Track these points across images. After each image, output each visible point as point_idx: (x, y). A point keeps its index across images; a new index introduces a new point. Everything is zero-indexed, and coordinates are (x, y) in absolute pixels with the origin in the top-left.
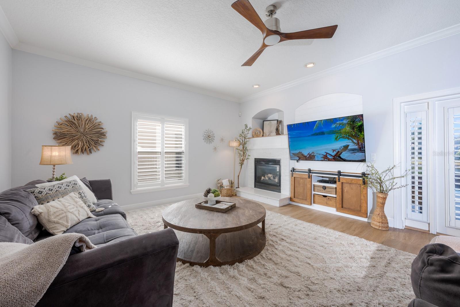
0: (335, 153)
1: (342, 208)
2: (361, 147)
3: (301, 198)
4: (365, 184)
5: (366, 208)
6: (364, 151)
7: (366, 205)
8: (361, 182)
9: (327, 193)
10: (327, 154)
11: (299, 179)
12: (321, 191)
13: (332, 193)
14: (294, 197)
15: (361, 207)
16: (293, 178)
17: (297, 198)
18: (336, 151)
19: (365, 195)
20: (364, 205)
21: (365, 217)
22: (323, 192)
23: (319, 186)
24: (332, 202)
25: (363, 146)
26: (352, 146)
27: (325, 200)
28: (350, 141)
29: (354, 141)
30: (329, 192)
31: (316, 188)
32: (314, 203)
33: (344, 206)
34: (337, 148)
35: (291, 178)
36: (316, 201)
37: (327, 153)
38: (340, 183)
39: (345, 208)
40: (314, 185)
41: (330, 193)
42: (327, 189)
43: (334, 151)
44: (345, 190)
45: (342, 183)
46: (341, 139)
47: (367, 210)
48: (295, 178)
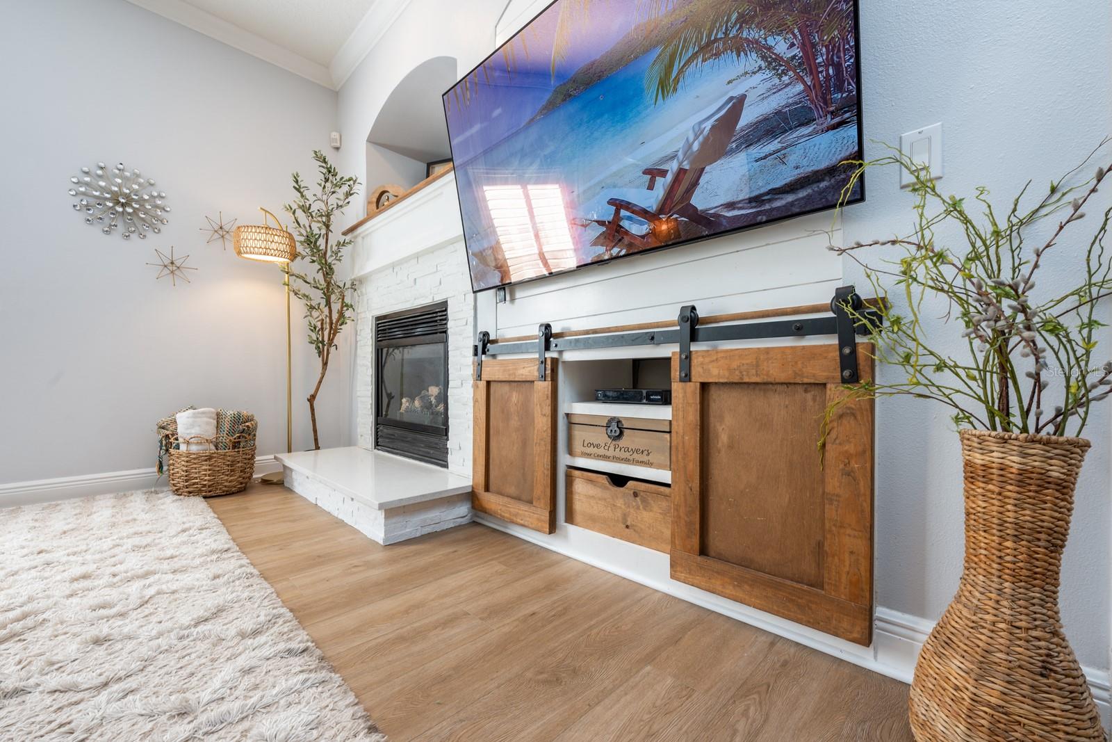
0: (662, 184)
1: (699, 559)
2: (828, 77)
3: (512, 490)
4: (854, 378)
5: (864, 564)
6: (852, 110)
7: (861, 546)
8: (827, 369)
9: (626, 461)
10: (623, 213)
11: (506, 388)
12: (601, 451)
13: (650, 458)
14: (487, 489)
15: (819, 551)
16: (482, 384)
17: (500, 493)
18: (663, 173)
19: (855, 466)
20: (851, 541)
21: (856, 635)
22: (610, 453)
23: (590, 423)
24: (653, 516)
25: (848, 62)
26: (763, 97)
27: (620, 503)
28: (753, 61)
29: (781, 46)
30: (636, 456)
31: (580, 434)
32: (570, 518)
33: (717, 541)
34: (669, 151)
35: (476, 387)
36: (578, 506)
37: (619, 205)
38: (693, 388)
39: (720, 558)
40: (567, 415)
41: (644, 458)
42: (628, 440)
43: (654, 173)
44: (722, 433)
45: (704, 387)
46: (692, 68)
47: (867, 587)
48: (493, 386)
